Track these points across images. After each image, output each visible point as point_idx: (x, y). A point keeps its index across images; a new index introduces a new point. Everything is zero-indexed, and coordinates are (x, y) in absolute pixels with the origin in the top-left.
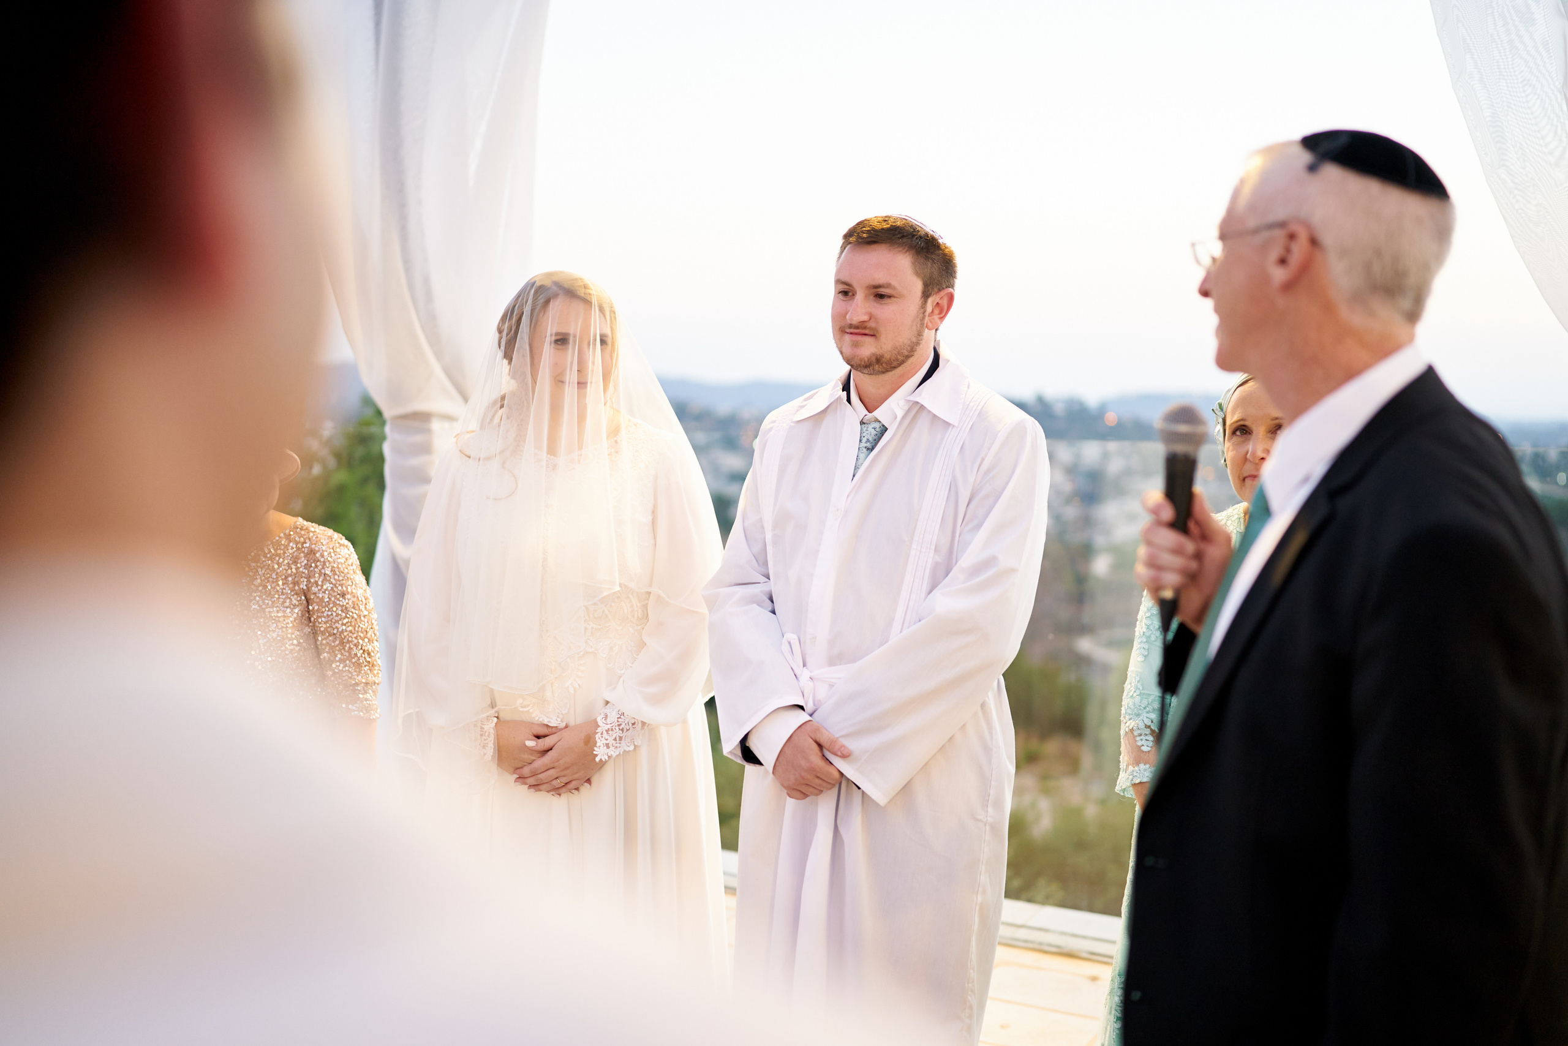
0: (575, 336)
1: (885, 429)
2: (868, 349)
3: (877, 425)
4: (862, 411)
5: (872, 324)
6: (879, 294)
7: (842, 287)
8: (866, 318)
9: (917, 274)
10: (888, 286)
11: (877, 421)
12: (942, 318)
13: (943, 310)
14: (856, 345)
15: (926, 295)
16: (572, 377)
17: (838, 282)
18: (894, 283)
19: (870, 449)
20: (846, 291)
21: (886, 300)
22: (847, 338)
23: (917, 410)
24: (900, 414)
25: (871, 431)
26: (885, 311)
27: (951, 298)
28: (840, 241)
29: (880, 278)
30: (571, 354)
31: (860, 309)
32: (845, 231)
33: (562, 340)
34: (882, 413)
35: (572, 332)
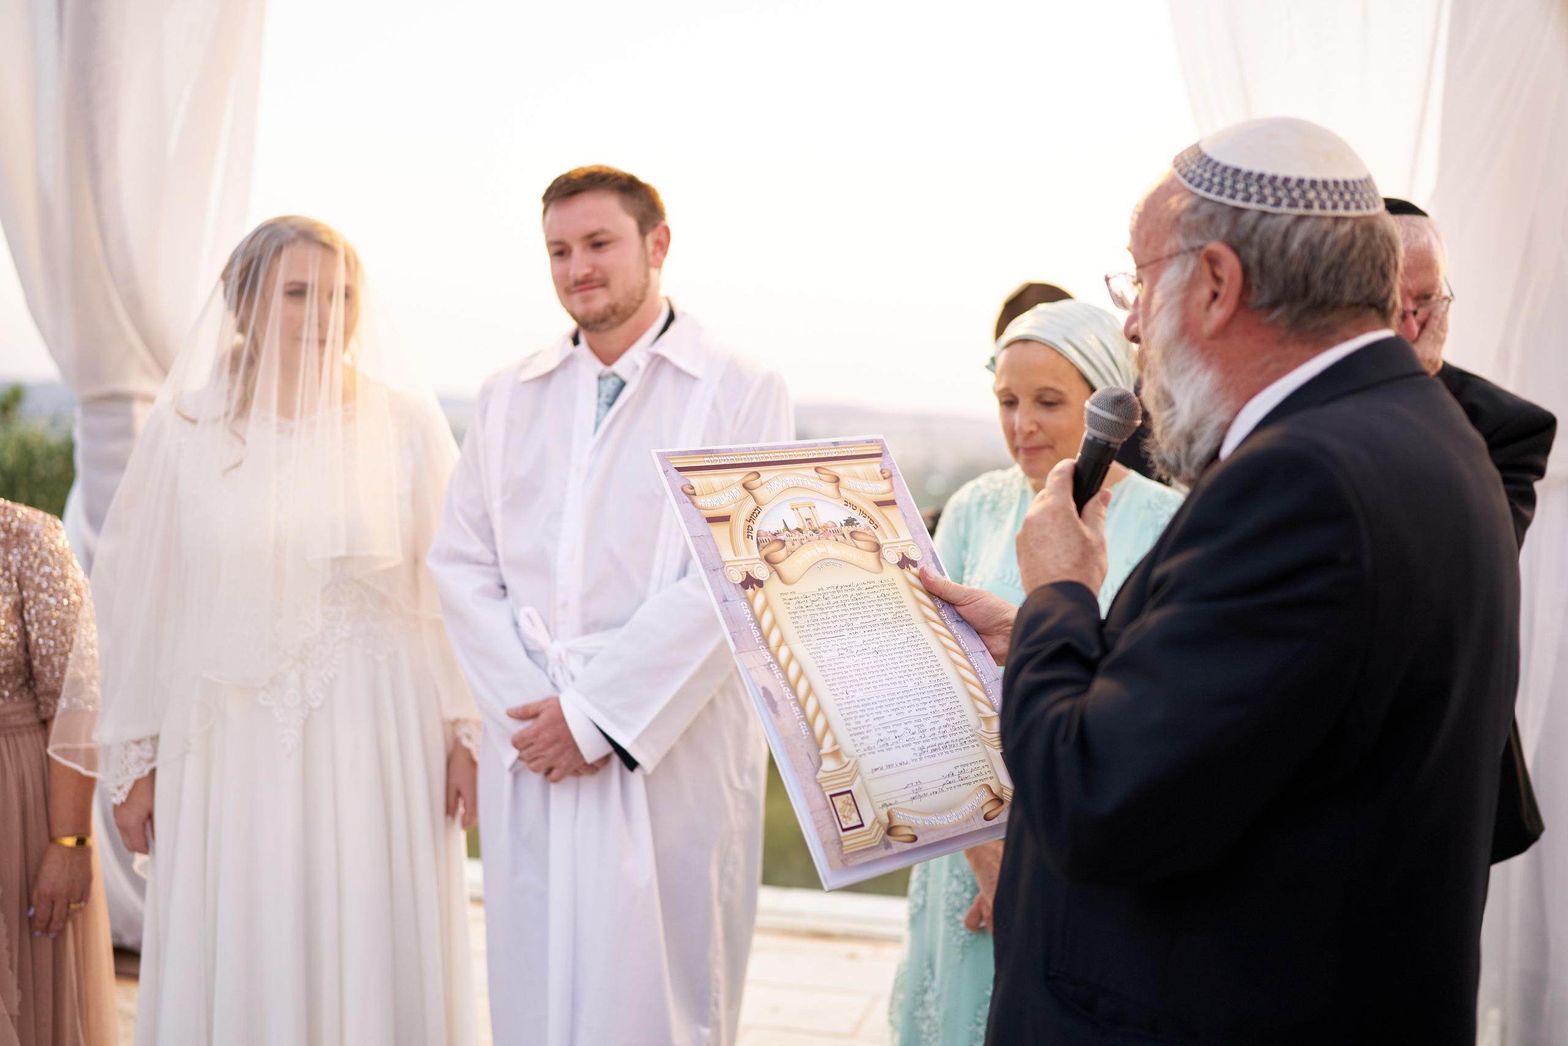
0: (313, 286)
1: (623, 384)
2: (600, 301)
3: (616, 380)
4: (600, 367)
5: (597, 275)
6: (596, 243)
7: (557, 248)
8: (587, 271)
9: (629, 213)
10: (602, 231)
11: (615, 375)
12: (665, 254)
13: (663, 245)
14: (586, 300)
15: (643, 232)
16: (310, 333)
17: (550, 244)
18: (607, 226)
19: (610, 405)
20: (560, 251)
21: (605, 247)
22: (576, 297)
23: (658, 361)
24: (642, 365)
25: (610, 386)
26: (607, 258)
27: (667, 231)
28: (541, 206)
29: (592, 225)
30: (310, 307)
31: (581, 263)
32: (543, 192)
33: (297, 292)
34: (621, 367)
35: (310, 281)
